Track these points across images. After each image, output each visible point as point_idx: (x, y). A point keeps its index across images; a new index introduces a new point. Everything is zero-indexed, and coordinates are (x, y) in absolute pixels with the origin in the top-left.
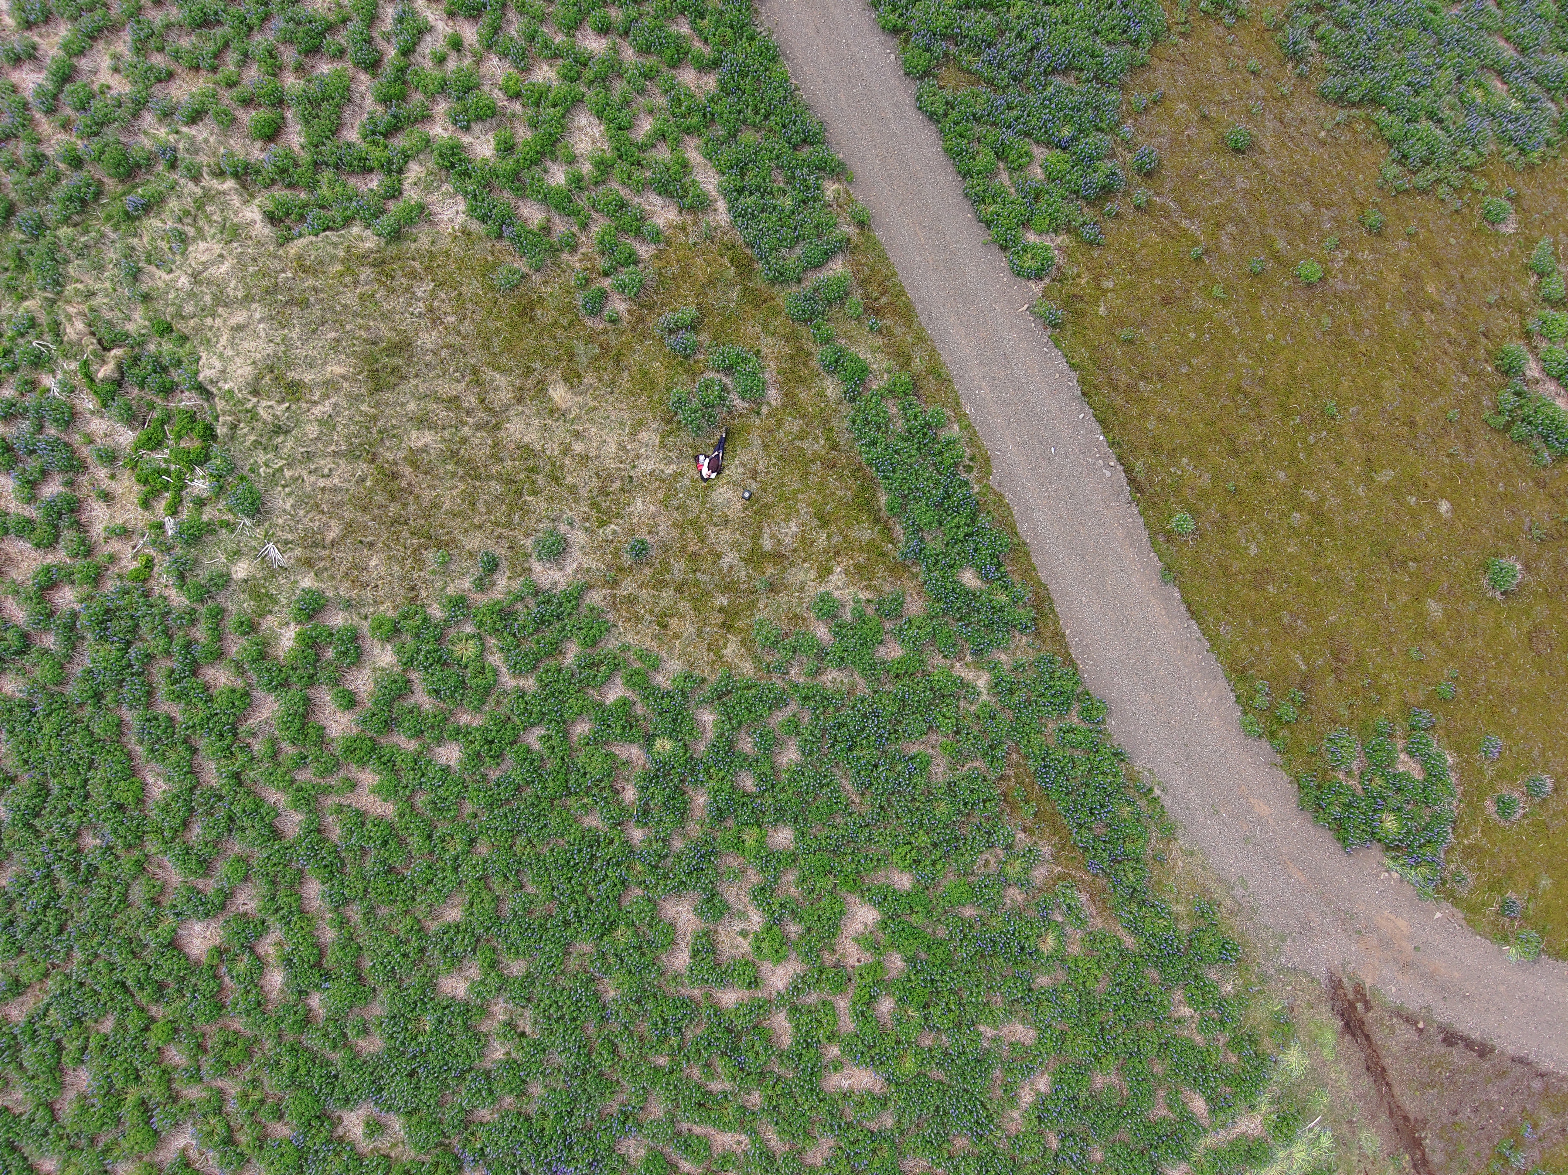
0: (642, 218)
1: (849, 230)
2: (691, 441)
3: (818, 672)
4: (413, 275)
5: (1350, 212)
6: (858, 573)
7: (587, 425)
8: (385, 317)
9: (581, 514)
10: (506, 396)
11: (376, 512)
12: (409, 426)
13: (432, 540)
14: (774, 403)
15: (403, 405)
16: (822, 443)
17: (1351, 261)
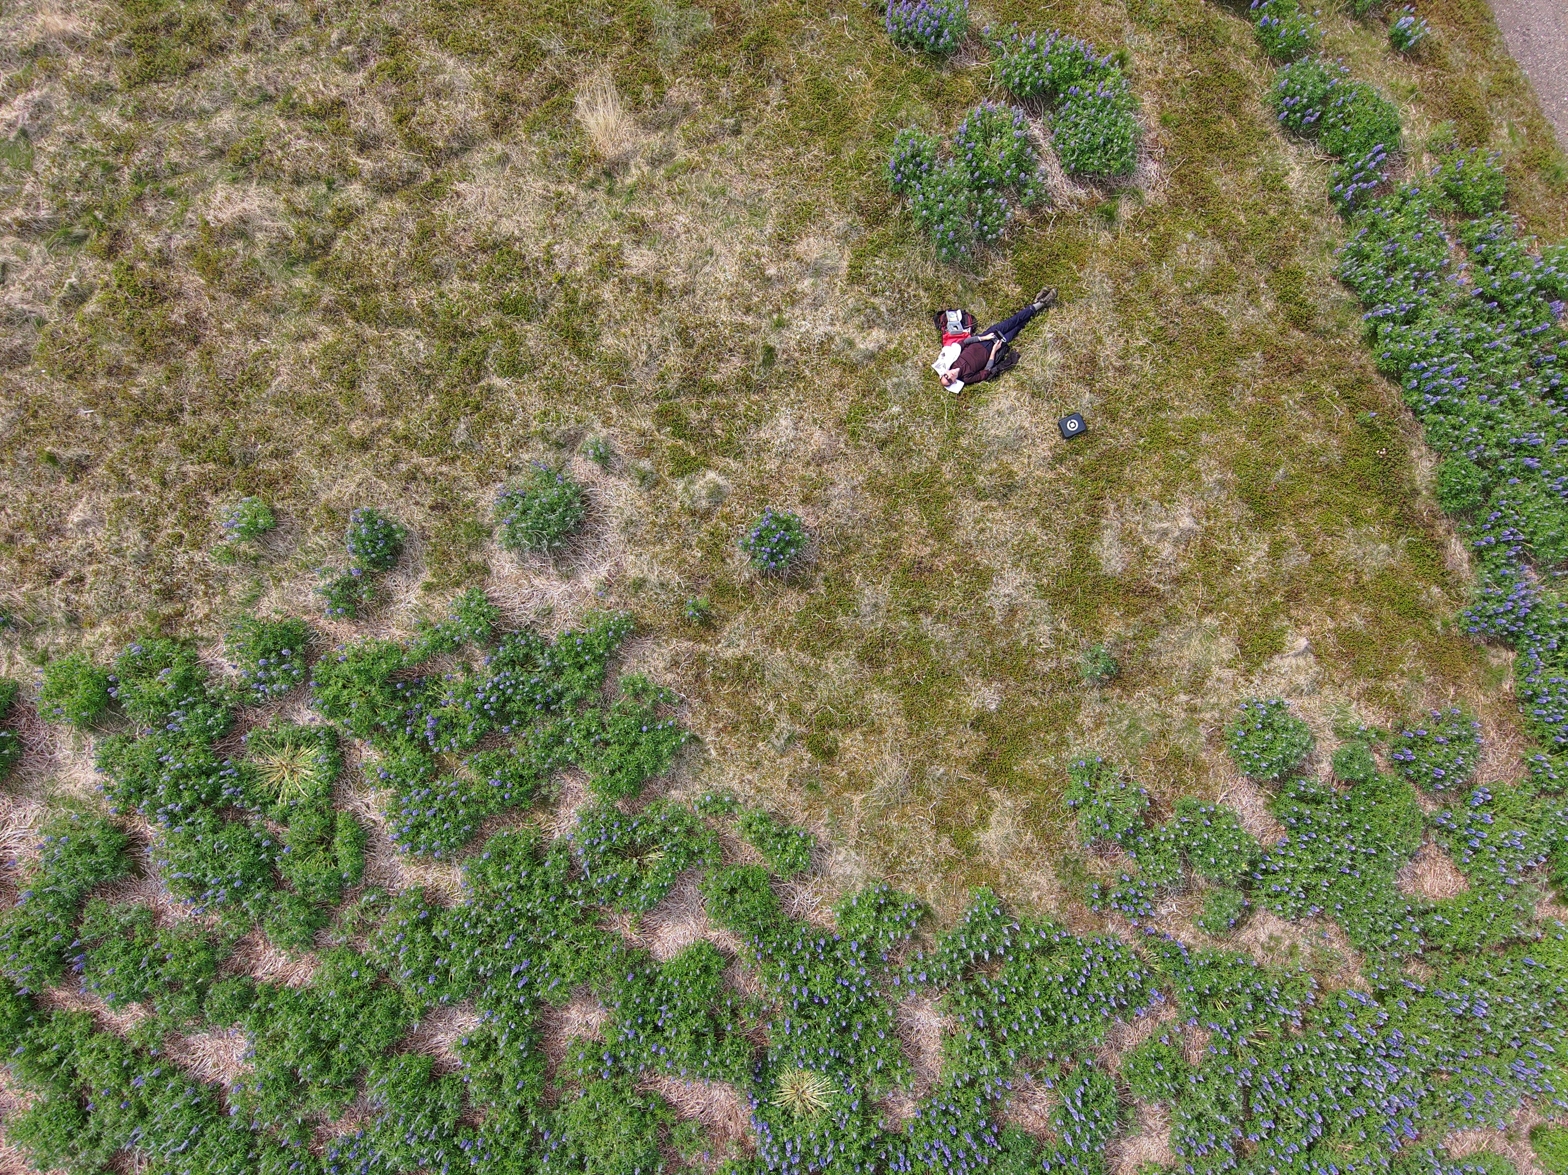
2: (930, 272)
7: (668, 207)
9: (633, 437)
10: (465, 113)
11: (102, 382)
12: (212, 170)
13: (233, 470)
14: (1149, 196)
15: (203, 115)
16: (1269, 306)
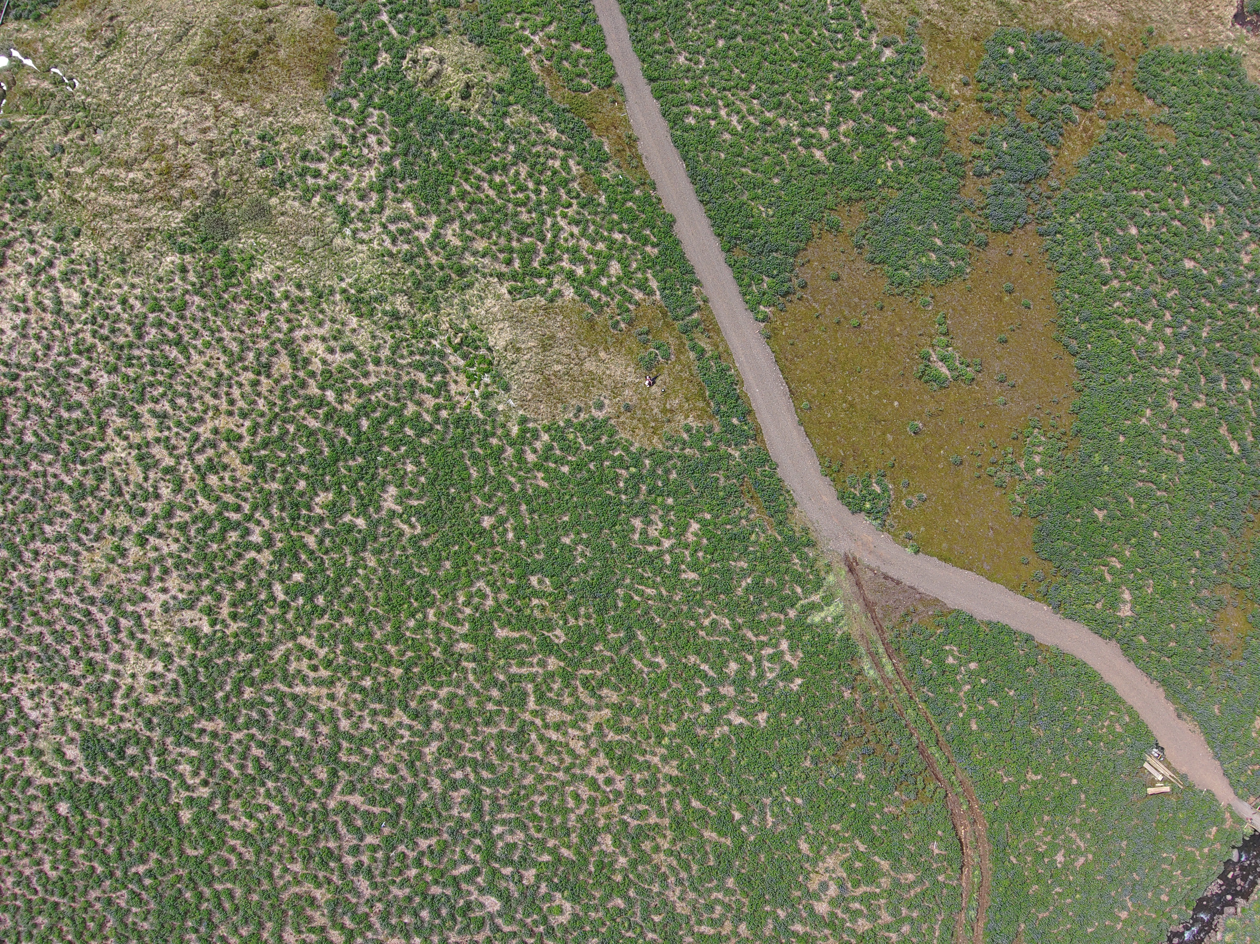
0: (632, 297)
1: (700, 303)
3: (683, 449)
4: (556, 313)
5: (872, 302)
6: (699, 418)
7: (611, 365)
8: (548, 327)
9: (608, 394)
10: (585, 354)
11: (543, 391)
12: (554, 363)
13: (560, 400)
14: (673, 360)
15: (552, 356)
16: (688, 373)
17: (871, 319)
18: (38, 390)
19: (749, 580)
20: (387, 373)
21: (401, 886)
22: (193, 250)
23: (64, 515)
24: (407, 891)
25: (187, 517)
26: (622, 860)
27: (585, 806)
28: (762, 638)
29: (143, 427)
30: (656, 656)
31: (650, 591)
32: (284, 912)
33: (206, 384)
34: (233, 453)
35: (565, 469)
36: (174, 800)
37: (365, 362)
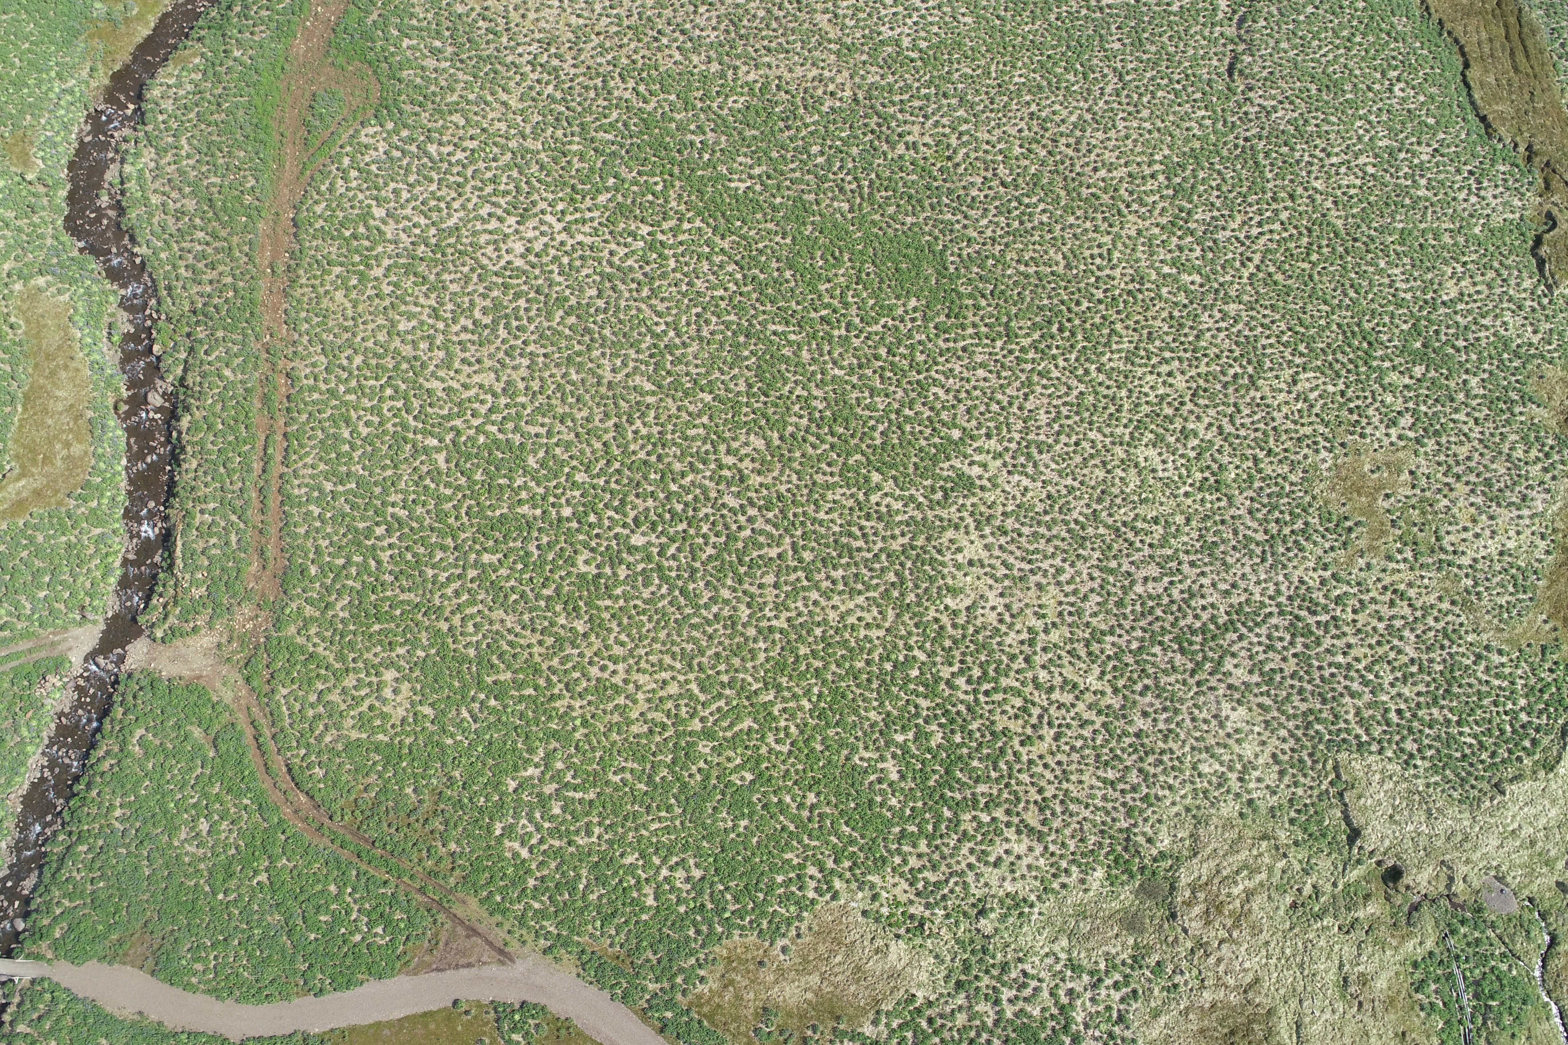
3: (697, 960)
4: (867, 1004)
7: (798, 992)
8: (867, 988)
9: (784, 965)
10: (823, 987)
11: (837, 932)
12: (843, 961)
13: (818, 933)
15: (848, 966)
18: (1178, 686)
19: (581, 887)
20: (958, 862)
21: (706, 515)
22: (1155, 860)
23: (1095, 615)
24: (701, 515)
25: (1015, 666)
26: (562, 620)
27: (611, 642)
28: (546, 847)
29: (1090, 707)
30: (622, 780)
31: (656, 826)
32: (773, 456)
33: (1074, 767)
34: (1020, 730)
35: (780, 879)
36: (891, 482)
37: (979, 860)
